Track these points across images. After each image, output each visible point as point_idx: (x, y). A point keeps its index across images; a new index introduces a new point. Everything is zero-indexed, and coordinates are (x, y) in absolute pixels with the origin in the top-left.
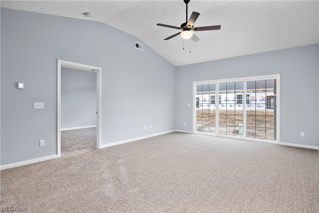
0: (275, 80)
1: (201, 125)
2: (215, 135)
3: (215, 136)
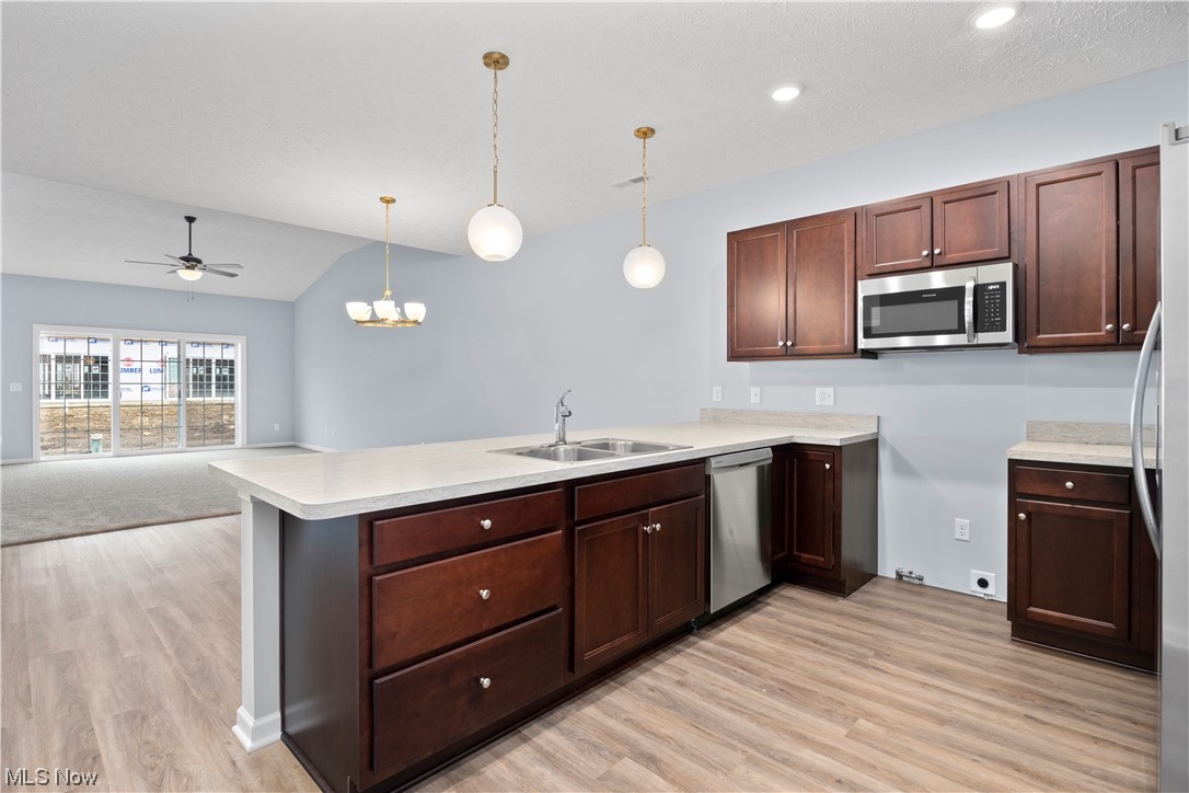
2: (110, 454)
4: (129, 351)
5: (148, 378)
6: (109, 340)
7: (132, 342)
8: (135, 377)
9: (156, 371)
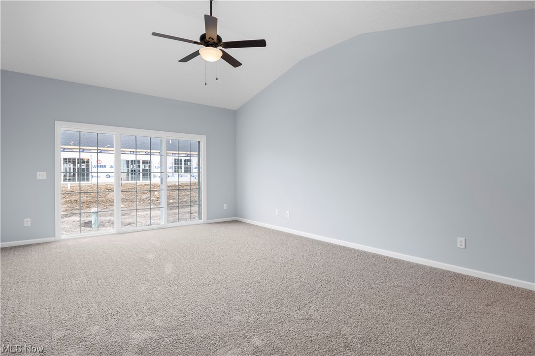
0: (199, 142)
1: (78, 219)
2: (114, 231)
3: (116, 234)
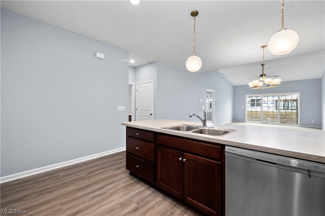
4: (265, 99)
5: (269, 105)
6: (260, 96)
7: (265, 96)
8: (266, 105)
9: (271, 103)
